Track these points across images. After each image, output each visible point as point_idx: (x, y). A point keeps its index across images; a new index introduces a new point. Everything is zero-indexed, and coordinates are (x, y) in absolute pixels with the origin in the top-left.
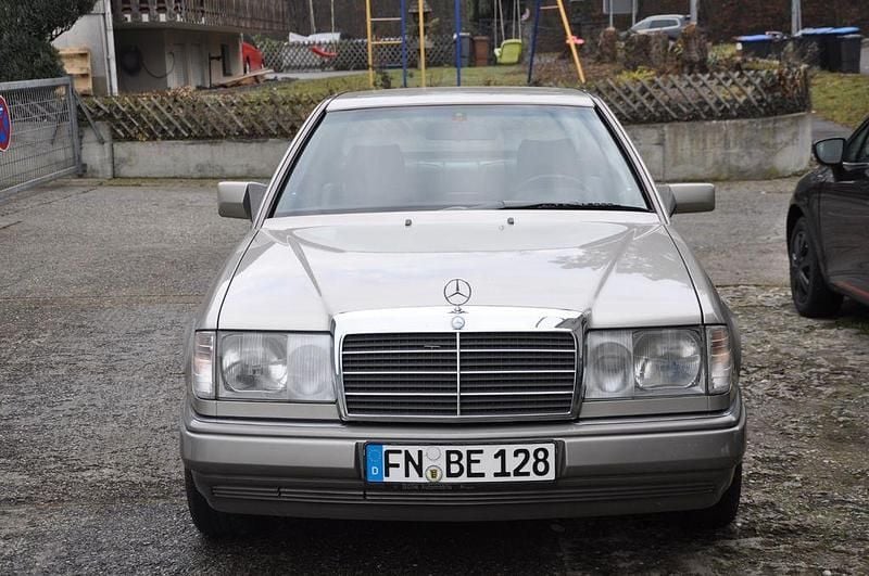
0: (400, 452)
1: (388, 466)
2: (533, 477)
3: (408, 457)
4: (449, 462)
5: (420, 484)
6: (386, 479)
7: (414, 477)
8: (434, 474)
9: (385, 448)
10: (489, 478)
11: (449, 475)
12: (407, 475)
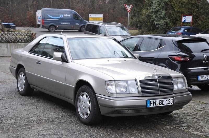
0: (152, 101)
1: (151, 104)
2: (171, 104)
3: (154, 102)
4: (160, 102)
5: (155, 107)
6: (150, 106)
7: (155, 106)
8: (158, 105)
9: (150, 100)
10: (165, 105)
11: (160, 105)
12: (153, 105)
